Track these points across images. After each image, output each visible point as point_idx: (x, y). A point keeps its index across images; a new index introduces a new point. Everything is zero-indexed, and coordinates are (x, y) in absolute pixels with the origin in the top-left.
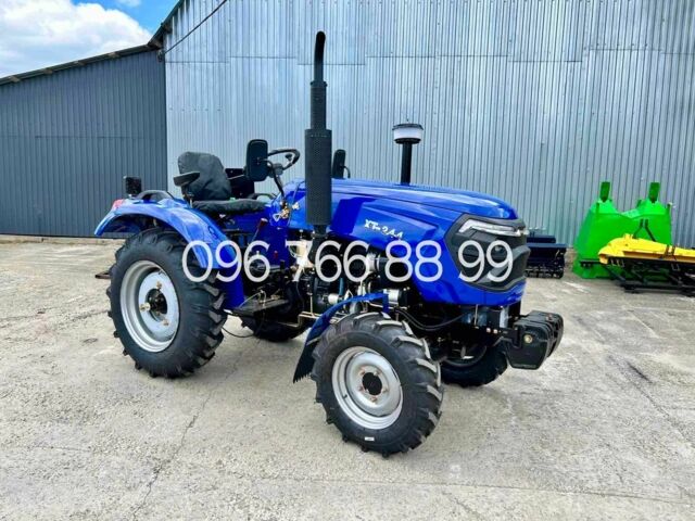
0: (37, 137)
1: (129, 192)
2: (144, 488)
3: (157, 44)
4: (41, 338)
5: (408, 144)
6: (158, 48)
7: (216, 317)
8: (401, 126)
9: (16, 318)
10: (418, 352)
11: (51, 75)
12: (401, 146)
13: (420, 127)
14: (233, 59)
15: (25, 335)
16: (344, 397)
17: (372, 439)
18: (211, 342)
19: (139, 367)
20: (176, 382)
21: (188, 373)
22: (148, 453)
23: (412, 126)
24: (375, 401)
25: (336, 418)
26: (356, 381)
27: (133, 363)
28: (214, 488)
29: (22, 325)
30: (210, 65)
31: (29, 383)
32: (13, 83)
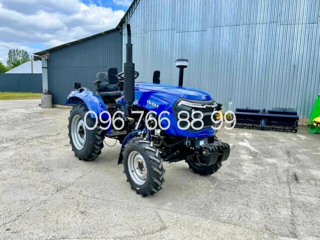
0: (76, 67)
1: (75, 88)
2: (50, 195)
3: (120, 28)
4: (52, 143)
5: (182, 68)
6: (120, 29)
7: (99, 138)
8: (179, 60)
9: (49, 136)
10: (152, 154)
11: (81, 43)
12: (179, 68)
13: (187, 60)
14: (149, 32)
15: (47, 142)
16: (133, 171)
17: (139, 189)
18: (97, 147)
19: (76, 156)
20: (87, 162)
21: (90, 159)
22: (59, 185)
23: (183, 60)
24: (142, 173)
25: (129, 179)
26: (136, 165)
27: (74, 154)
28: (73, 199)
29: (50, 138)
30: (140, 35)
31: (38, 158)
32: (68, 46)
